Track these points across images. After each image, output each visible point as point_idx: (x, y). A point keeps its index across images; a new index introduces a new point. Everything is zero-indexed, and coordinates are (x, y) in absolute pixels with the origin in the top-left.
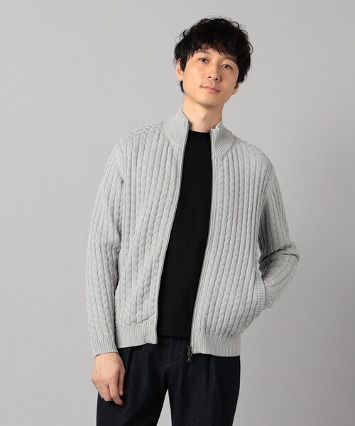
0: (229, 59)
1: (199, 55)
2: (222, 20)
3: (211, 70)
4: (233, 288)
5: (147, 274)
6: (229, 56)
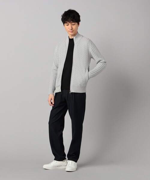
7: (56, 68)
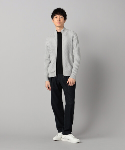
1: (55, 17)
3: (58, 19)
5: (53, 63)
7: (48, 58)
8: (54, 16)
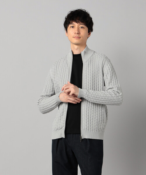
0: (82, 24)
2: (79, 10)
3: (75, 30)
4: (94, 111)
6: (81, 23)
8: (69, 23)
